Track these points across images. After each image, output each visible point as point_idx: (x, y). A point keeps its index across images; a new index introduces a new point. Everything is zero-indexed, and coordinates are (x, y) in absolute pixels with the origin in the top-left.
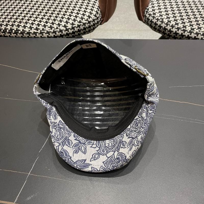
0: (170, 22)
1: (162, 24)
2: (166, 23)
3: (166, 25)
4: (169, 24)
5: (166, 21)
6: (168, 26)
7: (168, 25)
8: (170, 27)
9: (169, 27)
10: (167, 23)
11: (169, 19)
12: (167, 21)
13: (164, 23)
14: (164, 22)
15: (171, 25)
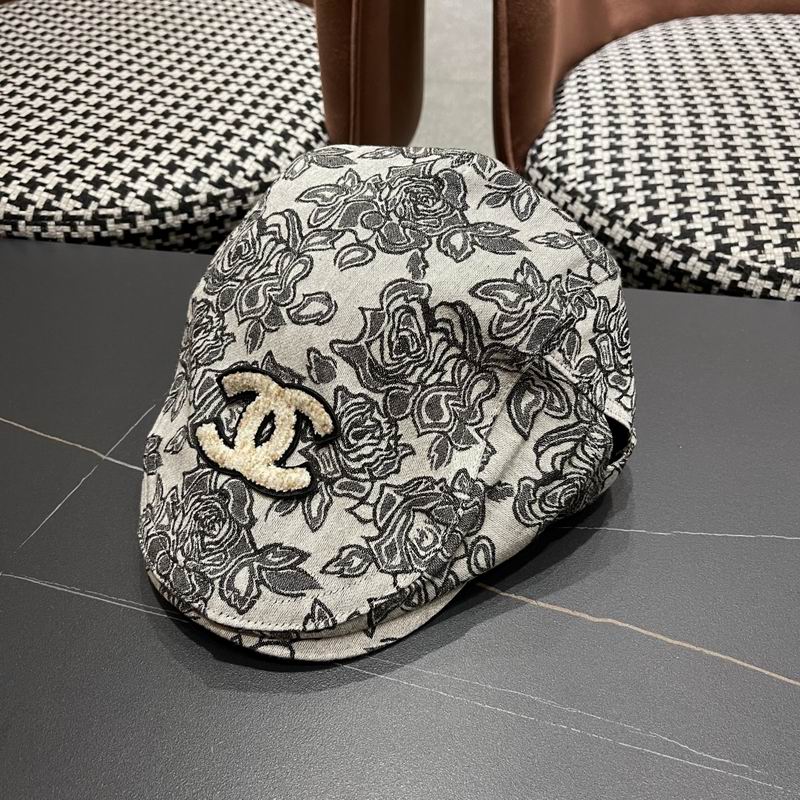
0: (625, 207)
1: (590, 214)
2: (606, 211)
3: (606, 223)
4: (622, 219)
5: (607, 202)
6: (617, 226)
7: (618, 221)
8: (622, 231)
9: (618, 232)
10: (613, 210)
11: (623, 195)
12: (613, 205)
13: (599, 211)
14: (601, 208)
15: (627, 222)
